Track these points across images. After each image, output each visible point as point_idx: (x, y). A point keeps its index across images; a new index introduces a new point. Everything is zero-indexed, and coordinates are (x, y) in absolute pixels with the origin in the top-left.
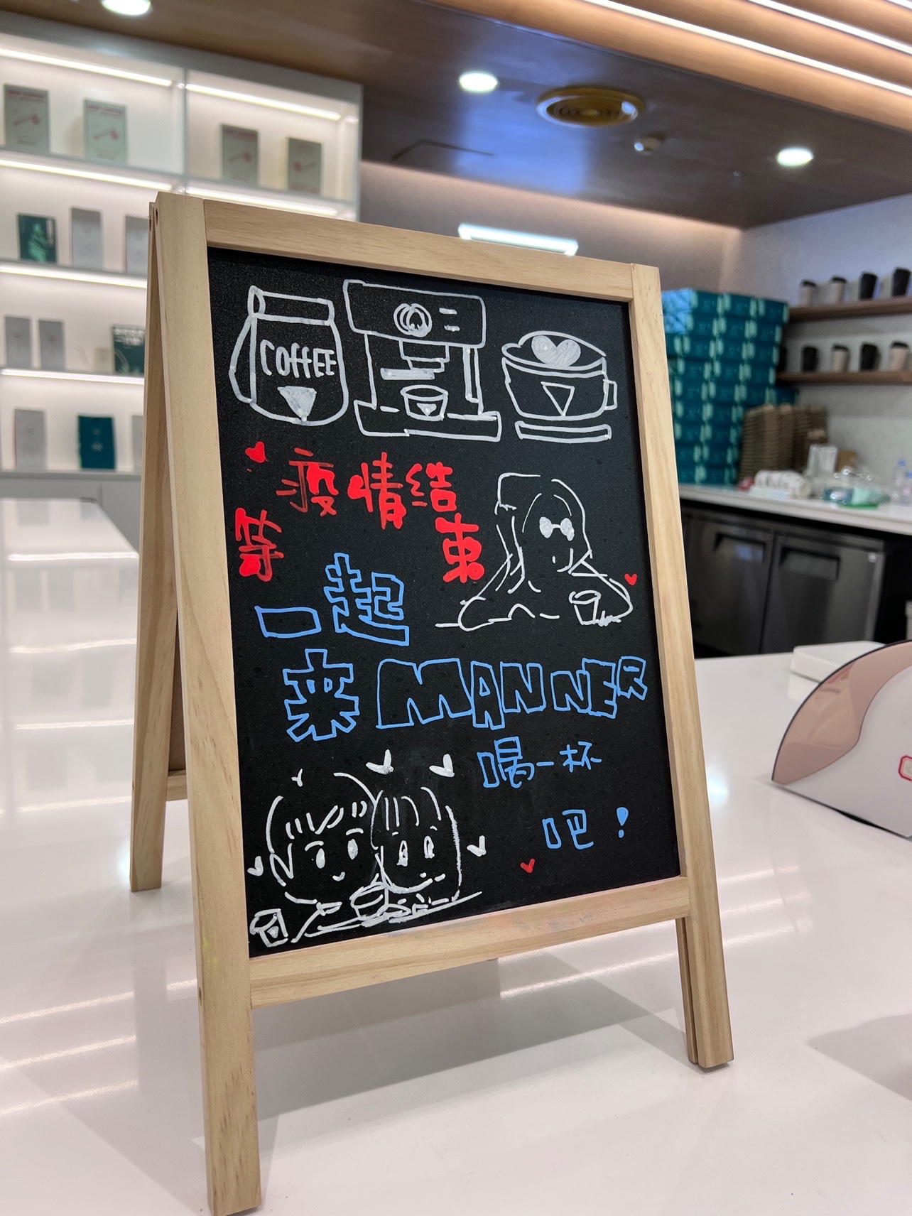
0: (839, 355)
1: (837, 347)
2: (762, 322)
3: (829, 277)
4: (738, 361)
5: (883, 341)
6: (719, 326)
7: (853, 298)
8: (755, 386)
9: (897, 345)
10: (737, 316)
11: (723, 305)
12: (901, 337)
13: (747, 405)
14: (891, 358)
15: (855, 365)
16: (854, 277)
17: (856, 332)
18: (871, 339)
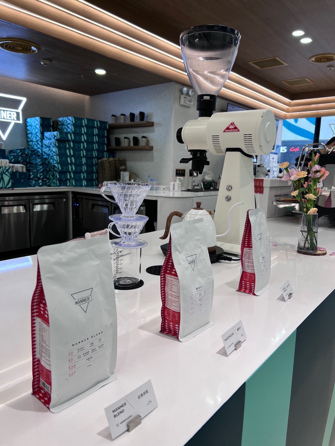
0: (126, 140)
1: (125, 138)
2: (99, 129)
3: (120, 114)
4: (93, 143)
5: (139, 136)
6: (84, 130)
7: (128, 122)
8: (100, 151)
9: (143, 137)
10: (90, 127)
11: (85, 122)
12: (145, 135)
13: (98, 158)
14: (142, 141)
15: (132, 144)
16: (128, 114)
17: (131, 133)
18: (136, 135)
